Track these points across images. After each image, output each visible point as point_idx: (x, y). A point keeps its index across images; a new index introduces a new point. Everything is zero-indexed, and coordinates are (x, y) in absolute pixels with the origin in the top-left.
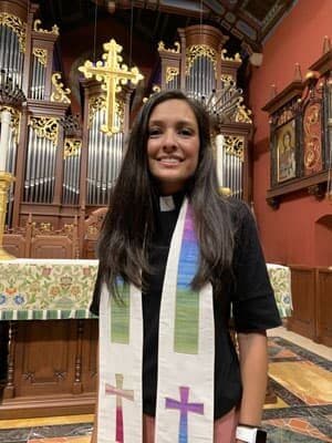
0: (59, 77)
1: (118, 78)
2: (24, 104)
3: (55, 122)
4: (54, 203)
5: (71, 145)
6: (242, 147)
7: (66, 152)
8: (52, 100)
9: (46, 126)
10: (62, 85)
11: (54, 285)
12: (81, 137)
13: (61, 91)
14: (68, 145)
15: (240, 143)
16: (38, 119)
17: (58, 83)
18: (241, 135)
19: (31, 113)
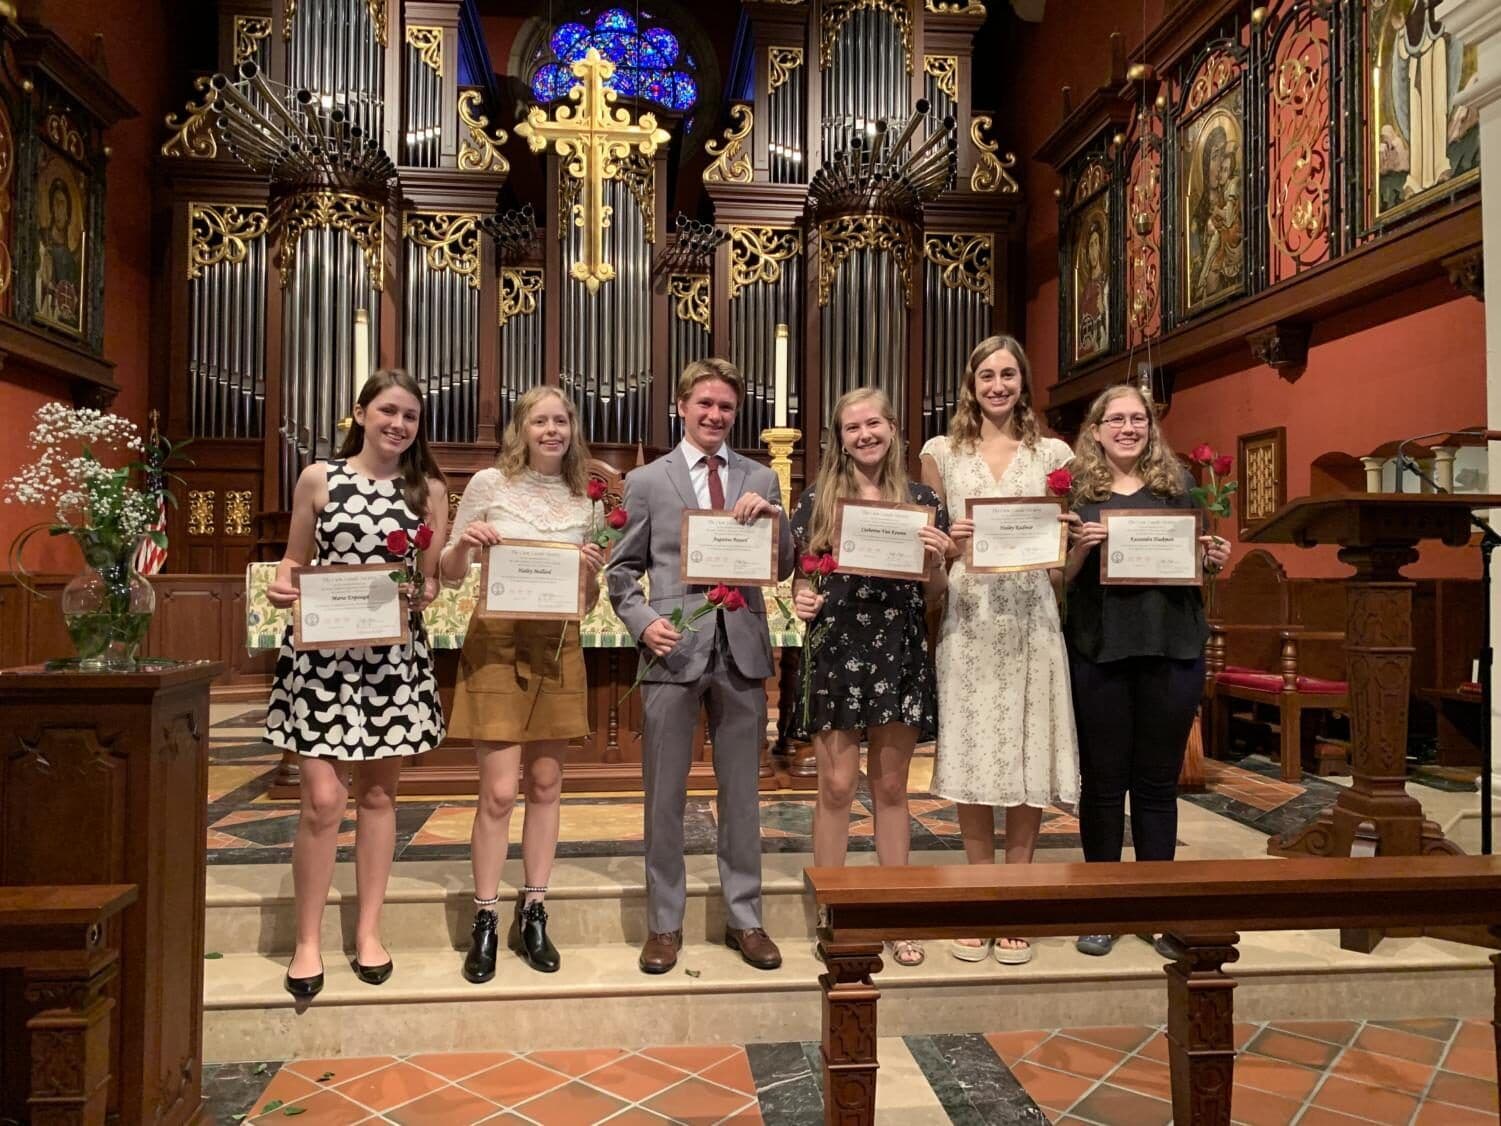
0: (477, 99)
1: (608, 145)
2: (392, 182)
3: (472, 226)
4: (478, 443)
5: (517, 282)
6: (990, 262)
7: (504, 306)
8: (463, 165)
9: (450, 238)
10: (484, 121)
11: (465, 598)
12: (543, 263)
13: (483, 138)
14: (509, 284)
15: (985, 253)
16: (428, 219)
17: (475, 117)
18: (984, 229)
19: (410, 204)
